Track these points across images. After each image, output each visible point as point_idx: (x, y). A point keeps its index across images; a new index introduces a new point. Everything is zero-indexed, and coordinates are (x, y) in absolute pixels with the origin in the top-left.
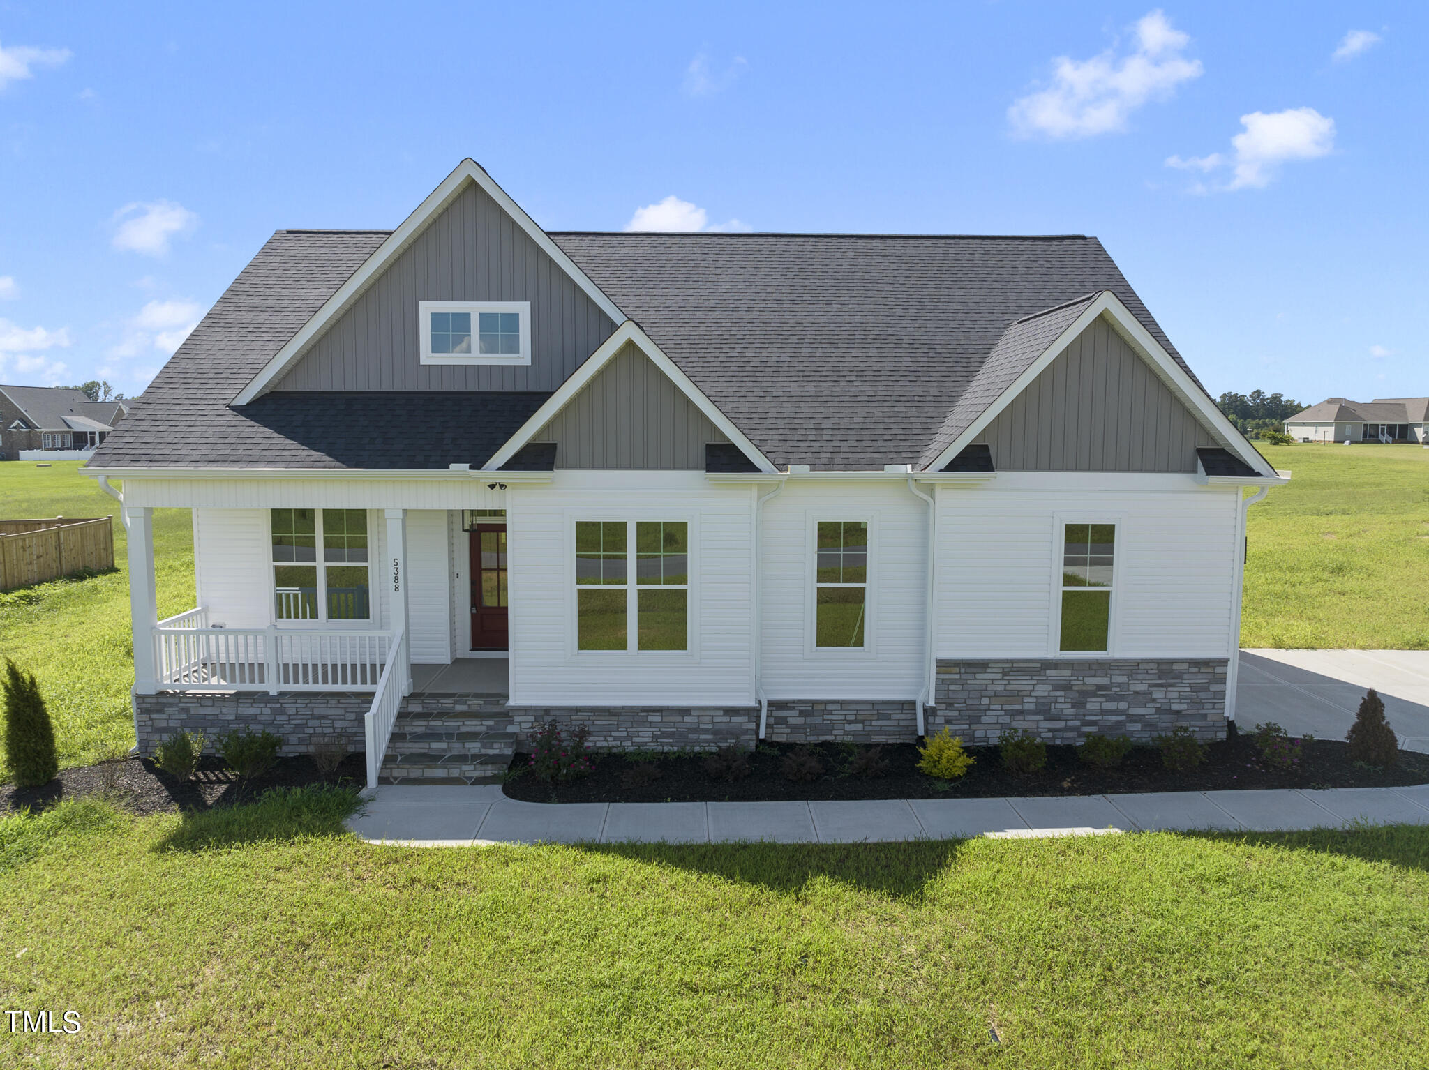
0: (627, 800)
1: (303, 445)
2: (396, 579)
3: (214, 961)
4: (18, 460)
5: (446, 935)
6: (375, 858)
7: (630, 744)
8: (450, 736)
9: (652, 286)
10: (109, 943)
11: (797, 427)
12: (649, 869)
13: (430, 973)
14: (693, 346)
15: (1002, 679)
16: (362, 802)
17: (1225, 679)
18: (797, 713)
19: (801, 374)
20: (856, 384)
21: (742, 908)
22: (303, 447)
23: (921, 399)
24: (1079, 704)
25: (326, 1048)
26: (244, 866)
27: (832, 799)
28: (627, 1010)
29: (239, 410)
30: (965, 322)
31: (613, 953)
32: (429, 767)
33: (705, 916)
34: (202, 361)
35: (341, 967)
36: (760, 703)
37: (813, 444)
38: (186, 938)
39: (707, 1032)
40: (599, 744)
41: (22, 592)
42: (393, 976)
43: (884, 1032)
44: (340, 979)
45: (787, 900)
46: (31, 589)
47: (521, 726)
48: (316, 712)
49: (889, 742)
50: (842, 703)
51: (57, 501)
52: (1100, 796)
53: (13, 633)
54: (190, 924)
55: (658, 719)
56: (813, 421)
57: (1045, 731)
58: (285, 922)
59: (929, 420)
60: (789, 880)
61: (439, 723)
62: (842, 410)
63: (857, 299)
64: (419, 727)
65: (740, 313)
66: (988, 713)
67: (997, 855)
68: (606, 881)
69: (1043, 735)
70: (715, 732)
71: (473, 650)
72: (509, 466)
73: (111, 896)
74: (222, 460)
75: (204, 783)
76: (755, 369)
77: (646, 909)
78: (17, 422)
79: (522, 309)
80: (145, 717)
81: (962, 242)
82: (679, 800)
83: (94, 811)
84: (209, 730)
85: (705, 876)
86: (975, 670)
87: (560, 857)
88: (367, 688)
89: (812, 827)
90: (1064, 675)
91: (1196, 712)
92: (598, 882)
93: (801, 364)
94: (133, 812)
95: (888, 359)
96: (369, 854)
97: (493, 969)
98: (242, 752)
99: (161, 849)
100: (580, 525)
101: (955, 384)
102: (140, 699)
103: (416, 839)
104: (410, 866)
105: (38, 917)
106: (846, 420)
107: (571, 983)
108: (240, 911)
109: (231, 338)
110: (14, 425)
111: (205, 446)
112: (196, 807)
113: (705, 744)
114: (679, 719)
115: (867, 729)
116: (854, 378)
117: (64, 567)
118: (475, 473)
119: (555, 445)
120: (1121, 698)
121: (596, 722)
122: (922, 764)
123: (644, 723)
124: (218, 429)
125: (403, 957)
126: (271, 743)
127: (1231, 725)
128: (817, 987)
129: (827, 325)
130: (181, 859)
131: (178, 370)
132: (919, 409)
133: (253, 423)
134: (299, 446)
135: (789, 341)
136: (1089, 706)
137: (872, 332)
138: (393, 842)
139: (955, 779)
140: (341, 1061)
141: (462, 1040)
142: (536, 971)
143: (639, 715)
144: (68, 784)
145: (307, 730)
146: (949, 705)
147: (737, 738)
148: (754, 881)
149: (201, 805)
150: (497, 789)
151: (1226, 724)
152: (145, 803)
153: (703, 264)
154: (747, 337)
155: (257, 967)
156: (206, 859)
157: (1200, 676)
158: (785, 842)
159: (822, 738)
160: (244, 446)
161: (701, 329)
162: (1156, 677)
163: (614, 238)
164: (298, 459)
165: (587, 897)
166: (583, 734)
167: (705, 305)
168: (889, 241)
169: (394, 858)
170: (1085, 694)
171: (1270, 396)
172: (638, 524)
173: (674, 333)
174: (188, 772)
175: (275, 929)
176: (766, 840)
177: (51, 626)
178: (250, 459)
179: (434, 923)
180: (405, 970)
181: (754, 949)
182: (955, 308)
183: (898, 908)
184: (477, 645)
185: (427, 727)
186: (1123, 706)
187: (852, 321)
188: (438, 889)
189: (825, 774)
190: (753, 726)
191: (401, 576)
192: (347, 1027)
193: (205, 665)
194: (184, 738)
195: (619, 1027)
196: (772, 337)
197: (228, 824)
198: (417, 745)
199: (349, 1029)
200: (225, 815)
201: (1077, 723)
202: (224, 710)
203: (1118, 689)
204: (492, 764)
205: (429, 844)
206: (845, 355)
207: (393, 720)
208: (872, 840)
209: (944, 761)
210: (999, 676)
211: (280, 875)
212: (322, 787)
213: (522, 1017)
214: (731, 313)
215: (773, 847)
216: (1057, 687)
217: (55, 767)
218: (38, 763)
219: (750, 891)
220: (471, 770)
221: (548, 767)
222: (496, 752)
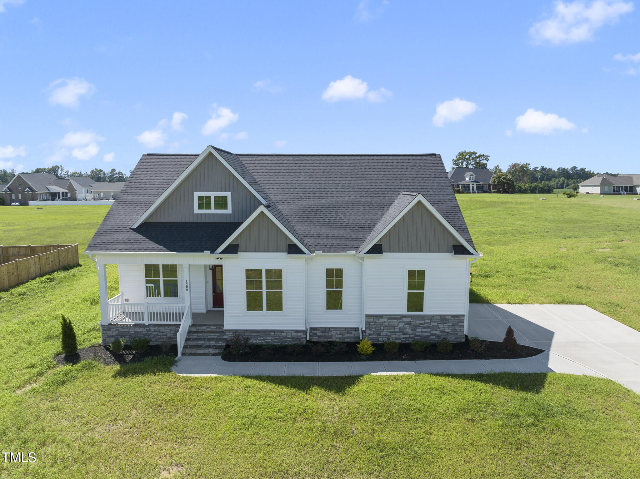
0: (261, 361)
1: (156, 243)
2: (187, 287)
3: (134, 410)
4: (28, 205)
5: (201, 403)
6: (181, 380)
7: (264, 342)
8: (205, 339)
9: (276, 178)
10: (103, 405)
11: (320, 236)
12: (263, 384)
13: (197, 414)
14: (288, 203)
15: (388, 321)
16: (176, 362)
17: (464, 321)
18: (320, 332)
19: (324, 214)
20: (342, 218)
21: (289, 396)
22: (156, 244)
23: (364, 224)
24: (414, 330)
25: (168, 433)
26: (141, 382)
27: (327, 361)
28: (251, 424)
29: (133, 229)
30: (385, 192)
31: (249, 408)
32: (198, 350)
33: (279, 398)
34: (120, 210)
35: (171, 412)
36: (307, 329)
37: (325, 242)
38: (126, 403)
39: (272, 430)
40: (254, 342)
41: (48, 276)
42: (186, 415)
43: (323, 430)
44: (171, 415)
45: (303, 393)
46: (50, 275)
47: (228, 336)
48: (161, 331)
49: (351, 341)
50: (335, 328)
51: (49, 229)
52: (413, 362)
53: (48, 294)
54: (126, 399)
55: (273, 334)
56: (326, 233)
57: (402, 338)
58: (154, 399)
59: (365, 233)
60: (305, 388)
61: (202, 335)
62: (337, 229)
63: (348, 183)
64: (195, 336)
65: (306, 189)
66: (383, 332)
67: (372, 380)
68: (250, 387)
69: (402, 340)
70: (292, 338)
71: (213, 307)
72: (223, 252)
73: (102, 391)
74: (129, 249)
75: (125, 355)
76: (309, 213)
77: (261, 396)
78: (27, 189)
79: (229, 195)
80: (105, 332)
81: (390, 157)
82: (278, 361)
83: (91, 364)
84: (126, 337)
85: (280, 386)
86: (378, 318)
87: (237, 380)
88: (178, 323)
89: (317, 371)
90: (409, 320)
91: (453, 332)
92: (248, 388)
93: (325, 211)
94: (104, 364)
95: (355, 208)
96: (179, 378)
97: (215, 413)
98: (138, 345)
99: (115, 376)
100: (247, 271)
101: (377, 218)
102: (103, 326)
103: (193, 374)
104: (191, 382)
105: (81, 397)
106: (337, 233)
107: (237, 417)
108: (141, 396)
109: (129, 201)
110: (26, 190)
111: (123, 244)
112: (123, 363)
113: (288, 342)
114: (281, 334)
115: (344, 337)
116: (342, 216)
117: (61, 265)
118: (212, 254)
119: (238, 244)
120: (428, 328)
121: (253, 335)
122: (358, 350)
123: (269, 335)
124: (127, 237)
125: (189, 409)
126: (147, 341)
127: (466, 336)
128: (306, 418)
129: (336, 194)
130: (121, 380)
131: (112, 214)
132: (363, 229)
133: (139, 235)
134: (155, 244)
135: (322, 201)
136: (417, 330)
137: (351, 197)
138: (186, 375)
139: (368, 355)
140: (172, 436)
141: (205, 431)
142: (227, 413)
143: (267, 332)
144: (81, 355)
145: (158, 337)
146: (370, 330)
147: (300, 340)
148: (294, 388)
149: (125, 362)
150: (220, 357)
151: (465, 336)
152: (107, 361)
153: (295, 168)
154: (307, 199)
155: (147, 412)
156: (129, 380)
157: (455, 320)
158: (307, 375)
159: (329, 340)
160: (137, 244)
161: (292, 196)
162: (440, 320)
163: (264, 157)
164: (154, 248)
165: (244, 392)
166: (248, 339)
167: (294, 186)
168: (363, 157)
169: (186, 380)
170: (416, 326)
171: (580, 169)
172: (266, 270)
173: (282, 198)
174: (120, 351)
175: (151, 401)
176: (301, 375)
177: (61, 291)
178: (139, 248)
179: (198, 399)
180: (189, 413)
181: (290, 408)
182: (382, 186)
183: (336, 396)
184: (215, 306)
185: (197, 336)
186: (429, 330)
187: (345, 192)
188: (200, 389)
189: (326, 353)
190: (305, 336)
191: (188, 286)
192: (173, 428)
193: (124, 313)
194: (118, 339)
195: (248, 428)
196: (316, 199)
197: (135, 369)
198: (194, 342)
199: (174, 428)
200: (133, 366)
201: (414, 336)
202: (131, 330)
203: (427, 324)
204: (218, 349)
205: (197, 375)
206: (341, 207)
207: (186, 334)
208: (334, 375)
209: (364, 349)
210: (387, 320)
211: (152, 385)
212: (163, 357)
213: (222, 426)
214: (303, 189)
215: (303, 377)
216: (406, 324)
217: (77, 349)
218: (72, 348)
219: (293, 390)
220: (211, 351)
221: (236, 350)
222: (220, 344)
